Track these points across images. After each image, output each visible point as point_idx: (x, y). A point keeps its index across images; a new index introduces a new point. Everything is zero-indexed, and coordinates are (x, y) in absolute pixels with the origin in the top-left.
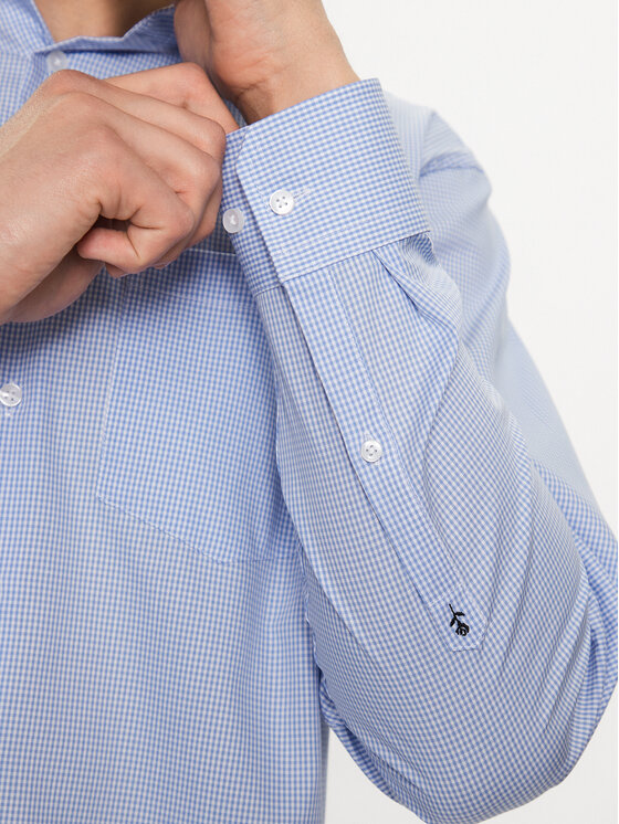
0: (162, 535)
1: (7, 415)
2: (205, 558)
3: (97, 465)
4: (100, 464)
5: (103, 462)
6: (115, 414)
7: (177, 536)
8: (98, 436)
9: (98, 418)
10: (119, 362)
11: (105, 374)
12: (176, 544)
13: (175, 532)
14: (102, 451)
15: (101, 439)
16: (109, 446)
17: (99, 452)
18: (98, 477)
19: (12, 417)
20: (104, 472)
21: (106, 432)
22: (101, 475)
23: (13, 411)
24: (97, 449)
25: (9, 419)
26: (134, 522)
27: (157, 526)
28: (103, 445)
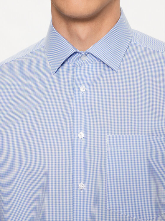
0: (126, 216)
1: (81, 191)
2: (133, 218)
3: (106, 201)
4: (107, 200)
5: (108, 200)
6: (109, 186)
7: (130, 216)
8: (105, 193)
9: (105, 188)
10: (108, 172)
11: (105, 176)
12: (130, 218)
13: (129, 215)
14: (107, 197)
15: (106, 194)
16: (109, 195)
17: (106, 197)
18: (107, 204)
19: (83, 192)
20: (108, 202)
21: (107, 192)
22: (108, 203)
23: (83, 190)
24: (105, 196)
25: (82, 192)
26: (118, 214)
27: (124, 214)
28: (107, 195)
